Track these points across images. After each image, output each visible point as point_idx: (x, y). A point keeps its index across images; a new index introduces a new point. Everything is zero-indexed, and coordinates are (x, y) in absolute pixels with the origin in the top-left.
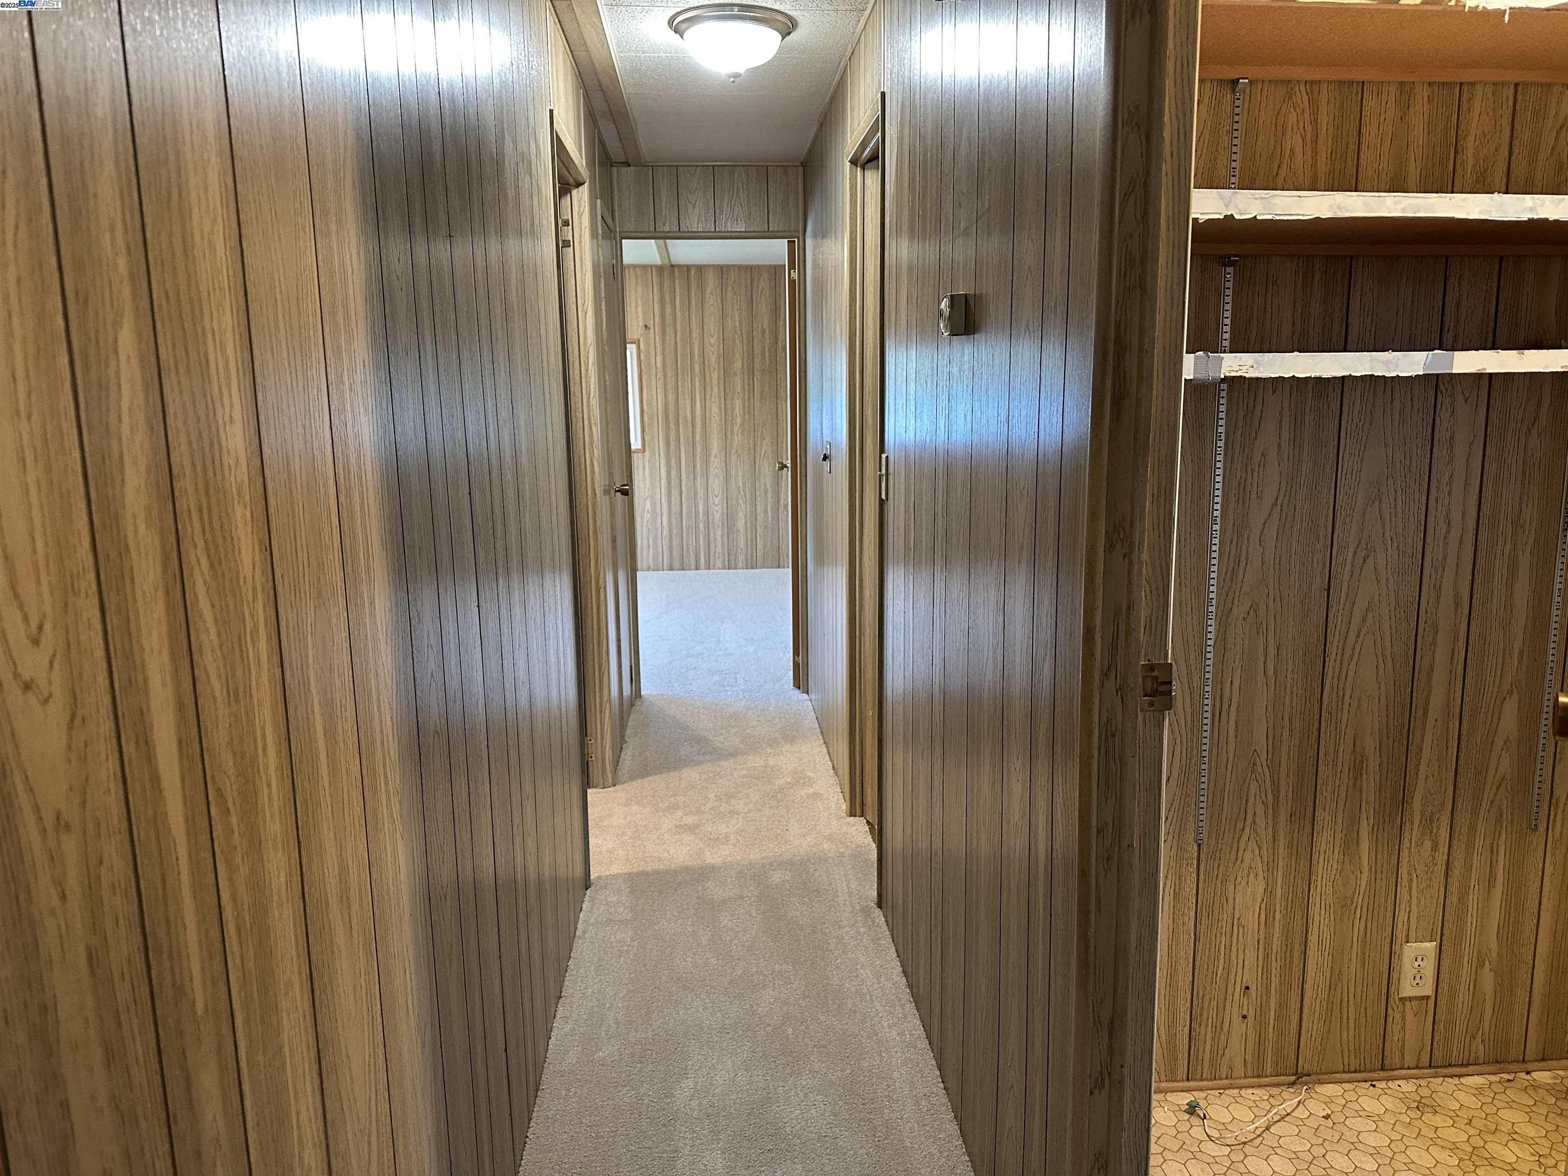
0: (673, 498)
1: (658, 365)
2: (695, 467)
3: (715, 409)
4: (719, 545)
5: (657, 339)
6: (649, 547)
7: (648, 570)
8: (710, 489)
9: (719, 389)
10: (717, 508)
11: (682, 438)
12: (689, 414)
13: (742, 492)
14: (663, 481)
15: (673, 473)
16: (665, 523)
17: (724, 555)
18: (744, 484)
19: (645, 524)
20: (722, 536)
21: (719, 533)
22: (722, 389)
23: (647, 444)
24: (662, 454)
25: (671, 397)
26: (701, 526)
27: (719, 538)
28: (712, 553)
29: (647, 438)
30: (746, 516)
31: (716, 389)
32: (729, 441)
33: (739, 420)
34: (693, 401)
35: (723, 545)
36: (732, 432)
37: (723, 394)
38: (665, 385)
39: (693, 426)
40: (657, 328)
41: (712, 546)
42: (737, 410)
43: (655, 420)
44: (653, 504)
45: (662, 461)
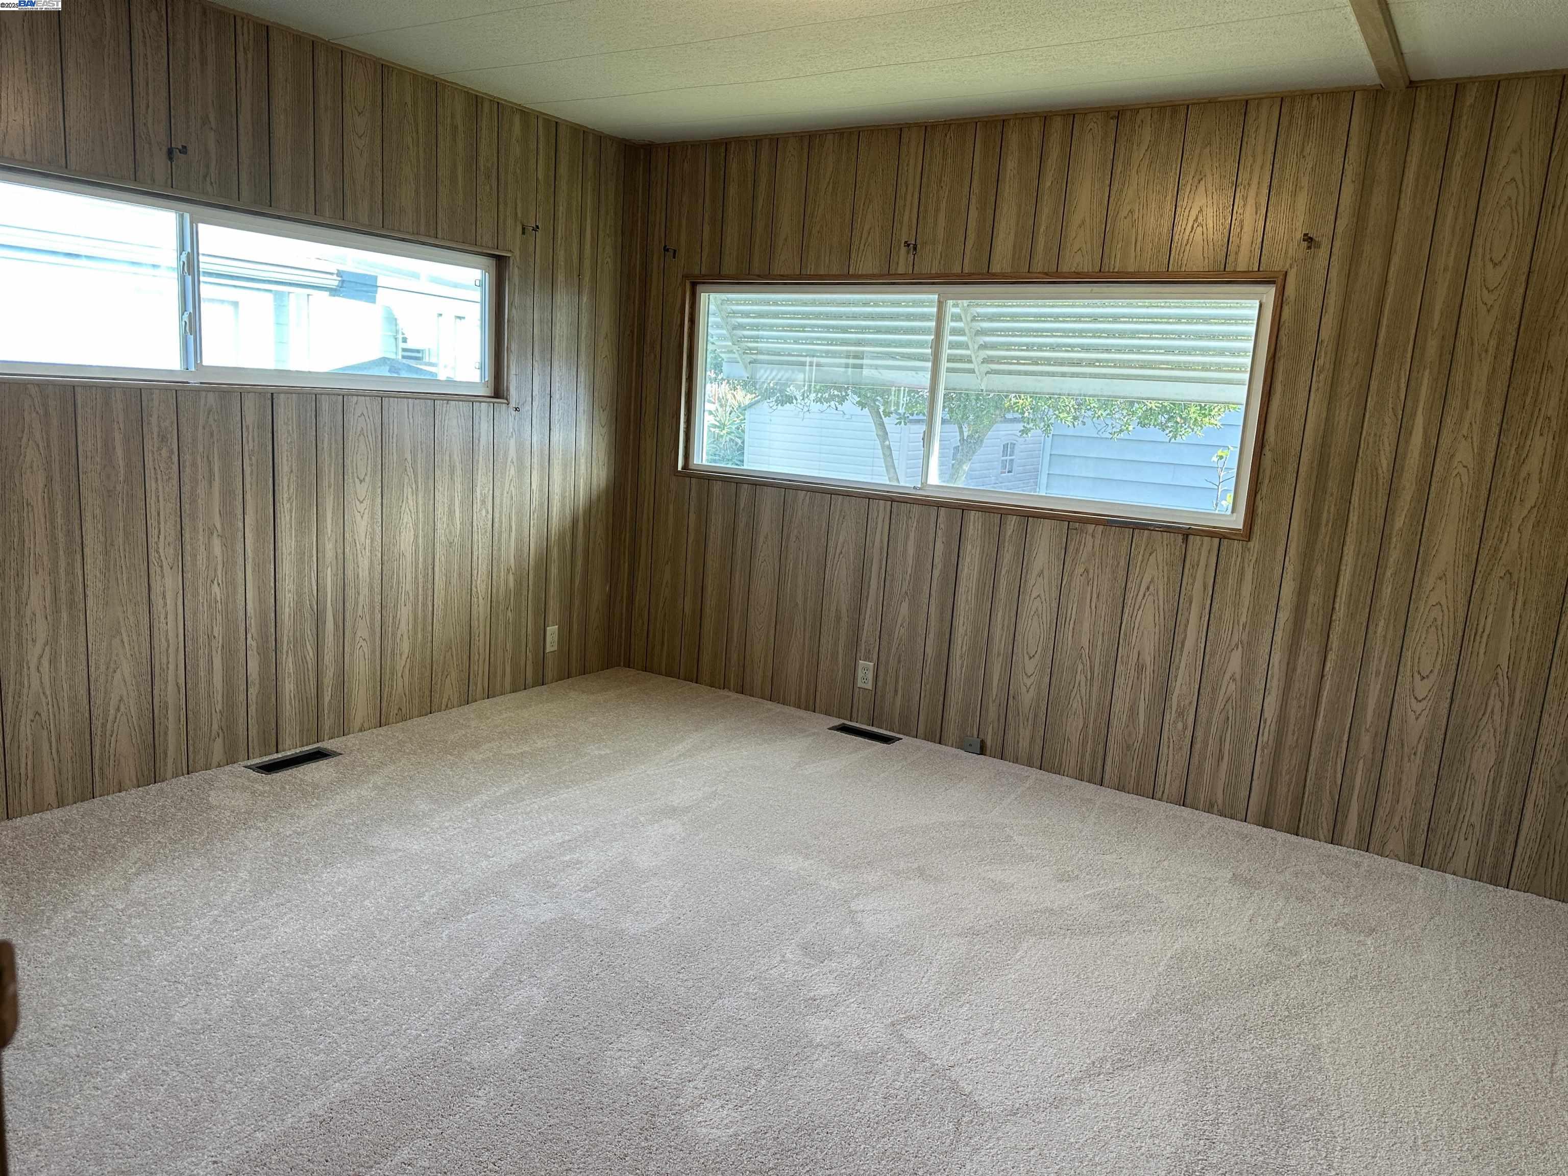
0: (1302, 659)
1: (1325, 334)
2: (1374, 595)
3: (1465, 454)
4: (1407, 801)
5: (1334, 273)
6: (1220, 758)
7: (1209, 809)
8: (1408, 654)
9: (1488, 403)
10: (1418, 707)
11: (1354, 518)
12: (1385, 463)
13: (1504, 682)
14: (1284, 616)
15: (1315, 599)
16: (1270, 713)
17: (1414, 827)
18: (1514, 662)
19: (1219, 705)
20: (1421, 777)
21: (1412, 768)
22: (1498, 404)
23: (1258, 521)
24: (1292, 551)
25: (1343, 416)
26: (1366, 740)
27: (1409, 783)
28: (1381, 813)
29: (1261, 507)
30: (1501, 747)
31: (1477, 405)
32: (1489, 543)
33: (1533, 492)
34: (1403, 431)
35: (1416, 802)
36: (1506, 520)
37: (1496, 419)
38: (1334, 384)
39: (1392, 492)
40: (1337, 244)
41: (1386, 796)
42: (1533, 463)
43: (1291, 468)
44: (1249, 663)
45: (1290, 568)
